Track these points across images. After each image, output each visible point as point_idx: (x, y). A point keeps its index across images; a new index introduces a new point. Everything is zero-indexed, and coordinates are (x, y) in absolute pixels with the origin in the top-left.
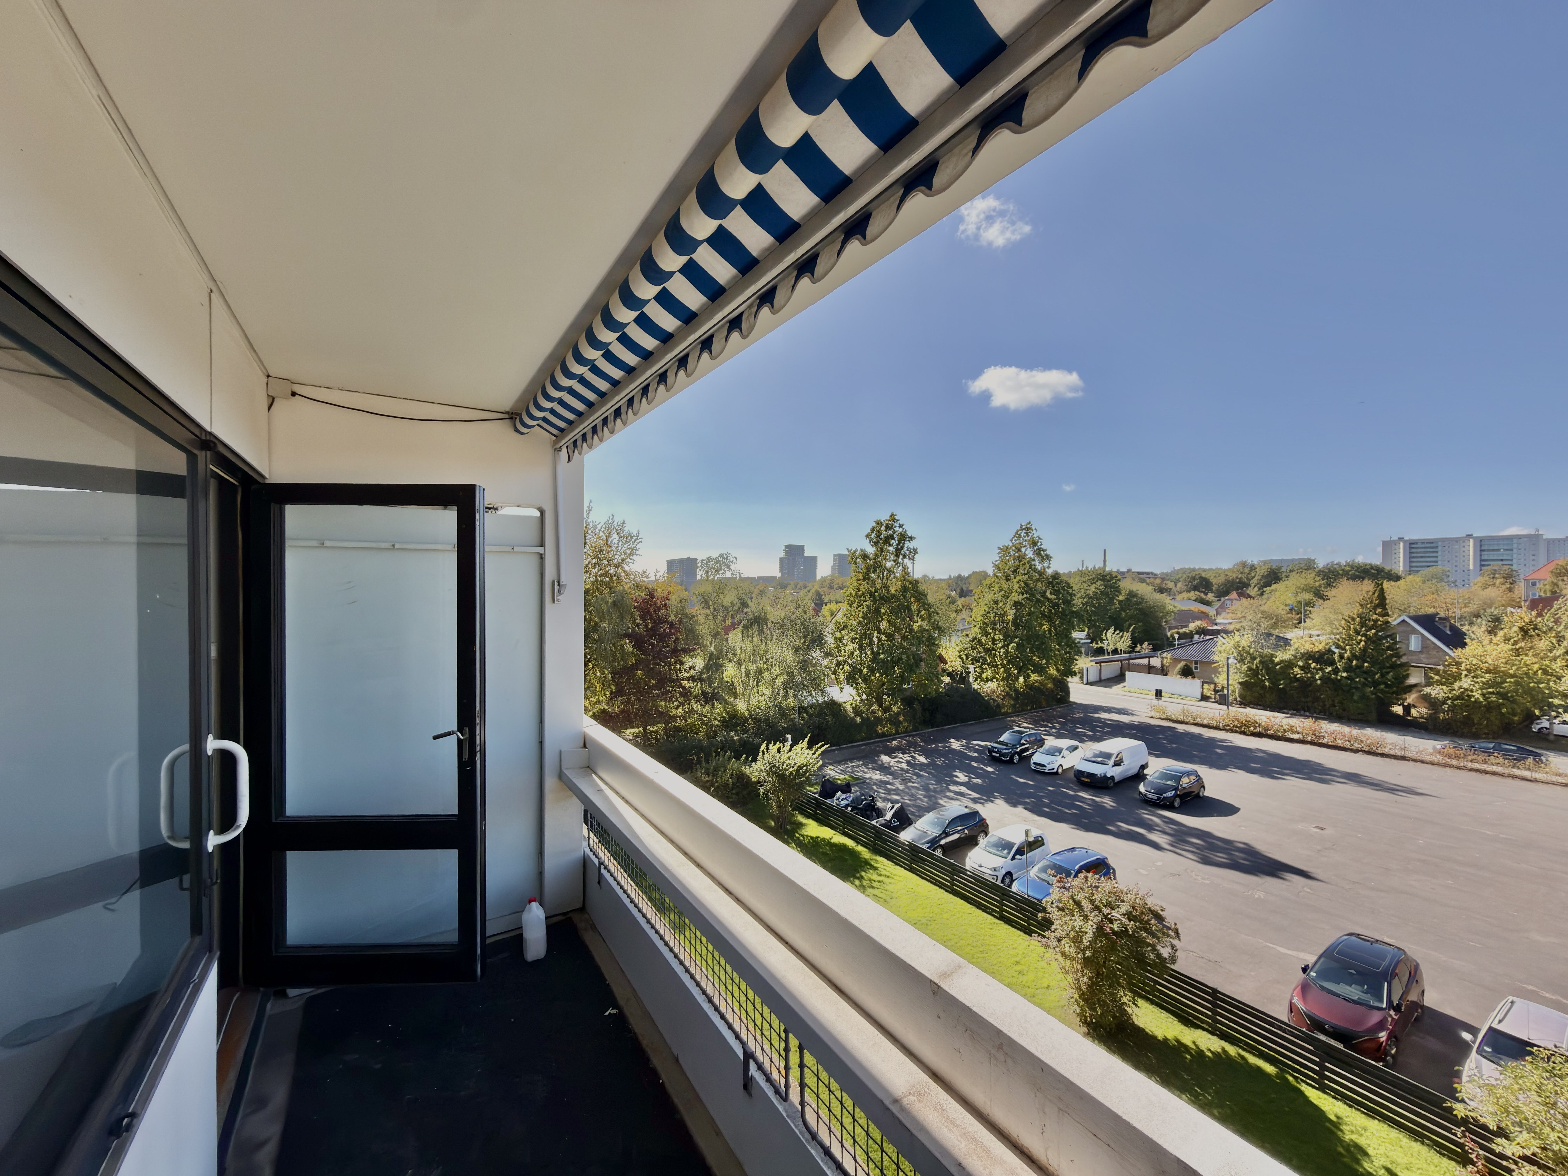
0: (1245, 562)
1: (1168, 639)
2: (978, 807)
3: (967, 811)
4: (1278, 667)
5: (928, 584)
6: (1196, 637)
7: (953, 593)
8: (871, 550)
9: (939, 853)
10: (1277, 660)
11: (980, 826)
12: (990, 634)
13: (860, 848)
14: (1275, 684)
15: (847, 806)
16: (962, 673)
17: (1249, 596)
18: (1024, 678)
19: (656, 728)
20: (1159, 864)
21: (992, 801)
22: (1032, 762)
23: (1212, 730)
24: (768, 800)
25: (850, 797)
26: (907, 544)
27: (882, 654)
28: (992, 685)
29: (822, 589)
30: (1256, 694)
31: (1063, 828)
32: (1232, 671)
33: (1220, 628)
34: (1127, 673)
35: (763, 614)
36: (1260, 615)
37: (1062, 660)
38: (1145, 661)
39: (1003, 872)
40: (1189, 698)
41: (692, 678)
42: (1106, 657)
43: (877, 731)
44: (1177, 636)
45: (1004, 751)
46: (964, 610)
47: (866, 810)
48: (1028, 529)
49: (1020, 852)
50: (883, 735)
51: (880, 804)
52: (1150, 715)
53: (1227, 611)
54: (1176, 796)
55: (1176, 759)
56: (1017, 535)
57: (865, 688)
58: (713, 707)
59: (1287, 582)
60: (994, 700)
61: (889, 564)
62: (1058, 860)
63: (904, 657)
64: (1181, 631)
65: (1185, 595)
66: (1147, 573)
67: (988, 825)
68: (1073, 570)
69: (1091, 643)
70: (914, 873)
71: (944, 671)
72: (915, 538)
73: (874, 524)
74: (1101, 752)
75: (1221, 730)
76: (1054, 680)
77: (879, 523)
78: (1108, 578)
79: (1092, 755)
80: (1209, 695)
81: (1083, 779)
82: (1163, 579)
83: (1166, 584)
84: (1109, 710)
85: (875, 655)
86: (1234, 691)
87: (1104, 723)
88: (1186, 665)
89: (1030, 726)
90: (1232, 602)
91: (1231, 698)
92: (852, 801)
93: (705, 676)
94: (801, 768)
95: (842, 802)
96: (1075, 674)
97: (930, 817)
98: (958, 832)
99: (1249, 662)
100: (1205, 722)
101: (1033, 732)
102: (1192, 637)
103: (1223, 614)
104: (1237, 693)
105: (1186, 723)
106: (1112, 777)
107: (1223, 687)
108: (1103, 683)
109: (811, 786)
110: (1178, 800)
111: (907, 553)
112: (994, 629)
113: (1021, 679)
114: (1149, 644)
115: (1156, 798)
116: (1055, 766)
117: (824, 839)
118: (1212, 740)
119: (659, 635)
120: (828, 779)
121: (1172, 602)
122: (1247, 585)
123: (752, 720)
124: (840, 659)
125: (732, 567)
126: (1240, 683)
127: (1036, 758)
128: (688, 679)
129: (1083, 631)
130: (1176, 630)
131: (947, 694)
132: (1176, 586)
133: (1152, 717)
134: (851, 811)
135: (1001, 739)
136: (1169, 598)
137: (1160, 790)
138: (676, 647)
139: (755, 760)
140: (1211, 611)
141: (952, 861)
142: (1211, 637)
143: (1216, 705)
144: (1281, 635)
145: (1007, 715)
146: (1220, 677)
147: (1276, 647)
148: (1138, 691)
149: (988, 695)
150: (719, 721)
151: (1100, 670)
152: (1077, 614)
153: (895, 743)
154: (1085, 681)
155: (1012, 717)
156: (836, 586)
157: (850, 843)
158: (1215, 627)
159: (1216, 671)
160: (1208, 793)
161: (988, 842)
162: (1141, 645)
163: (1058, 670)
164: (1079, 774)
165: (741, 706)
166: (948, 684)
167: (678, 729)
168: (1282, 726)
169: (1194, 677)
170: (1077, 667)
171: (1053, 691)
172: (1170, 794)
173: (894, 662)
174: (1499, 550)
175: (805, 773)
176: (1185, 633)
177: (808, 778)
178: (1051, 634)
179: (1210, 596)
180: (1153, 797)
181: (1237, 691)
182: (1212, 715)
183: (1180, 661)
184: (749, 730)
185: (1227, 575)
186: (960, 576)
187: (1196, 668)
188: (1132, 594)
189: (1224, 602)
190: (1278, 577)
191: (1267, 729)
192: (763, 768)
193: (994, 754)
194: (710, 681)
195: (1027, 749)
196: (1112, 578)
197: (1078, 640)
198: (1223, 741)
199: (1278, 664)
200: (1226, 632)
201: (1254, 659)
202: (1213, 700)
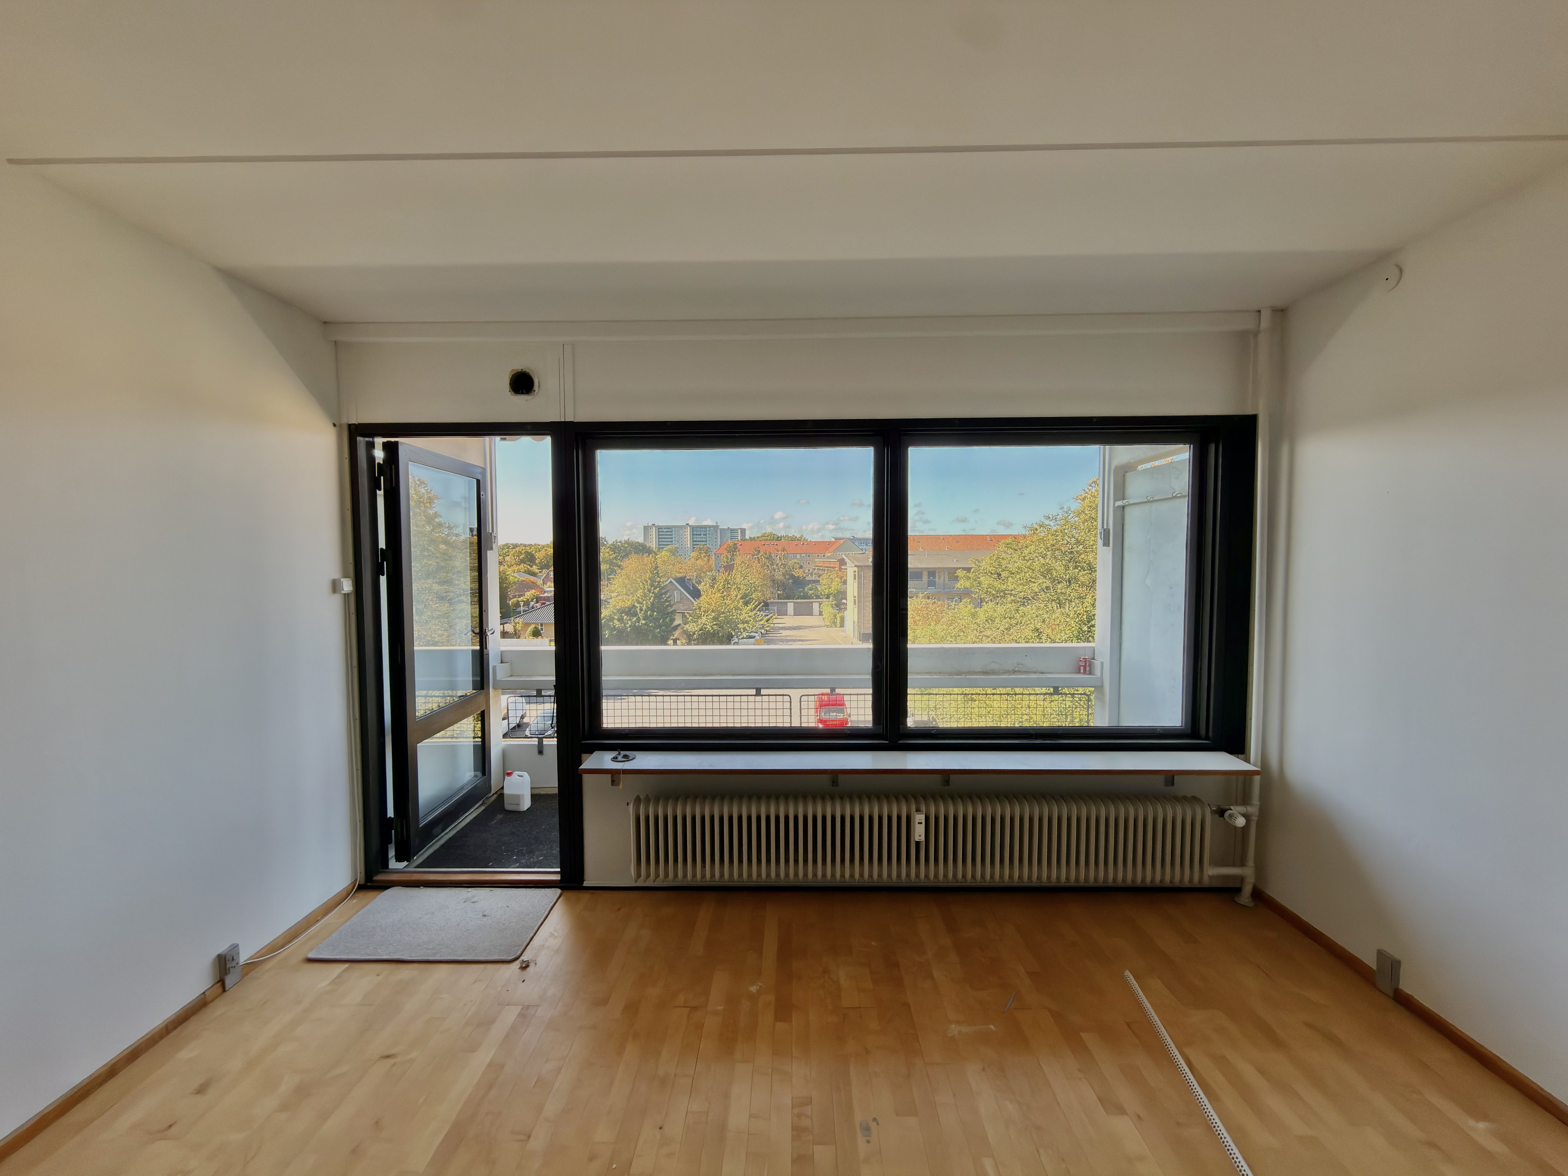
88: (535, 628)
174: (700, 535)
183: (528, 624)
187: (542, 629)
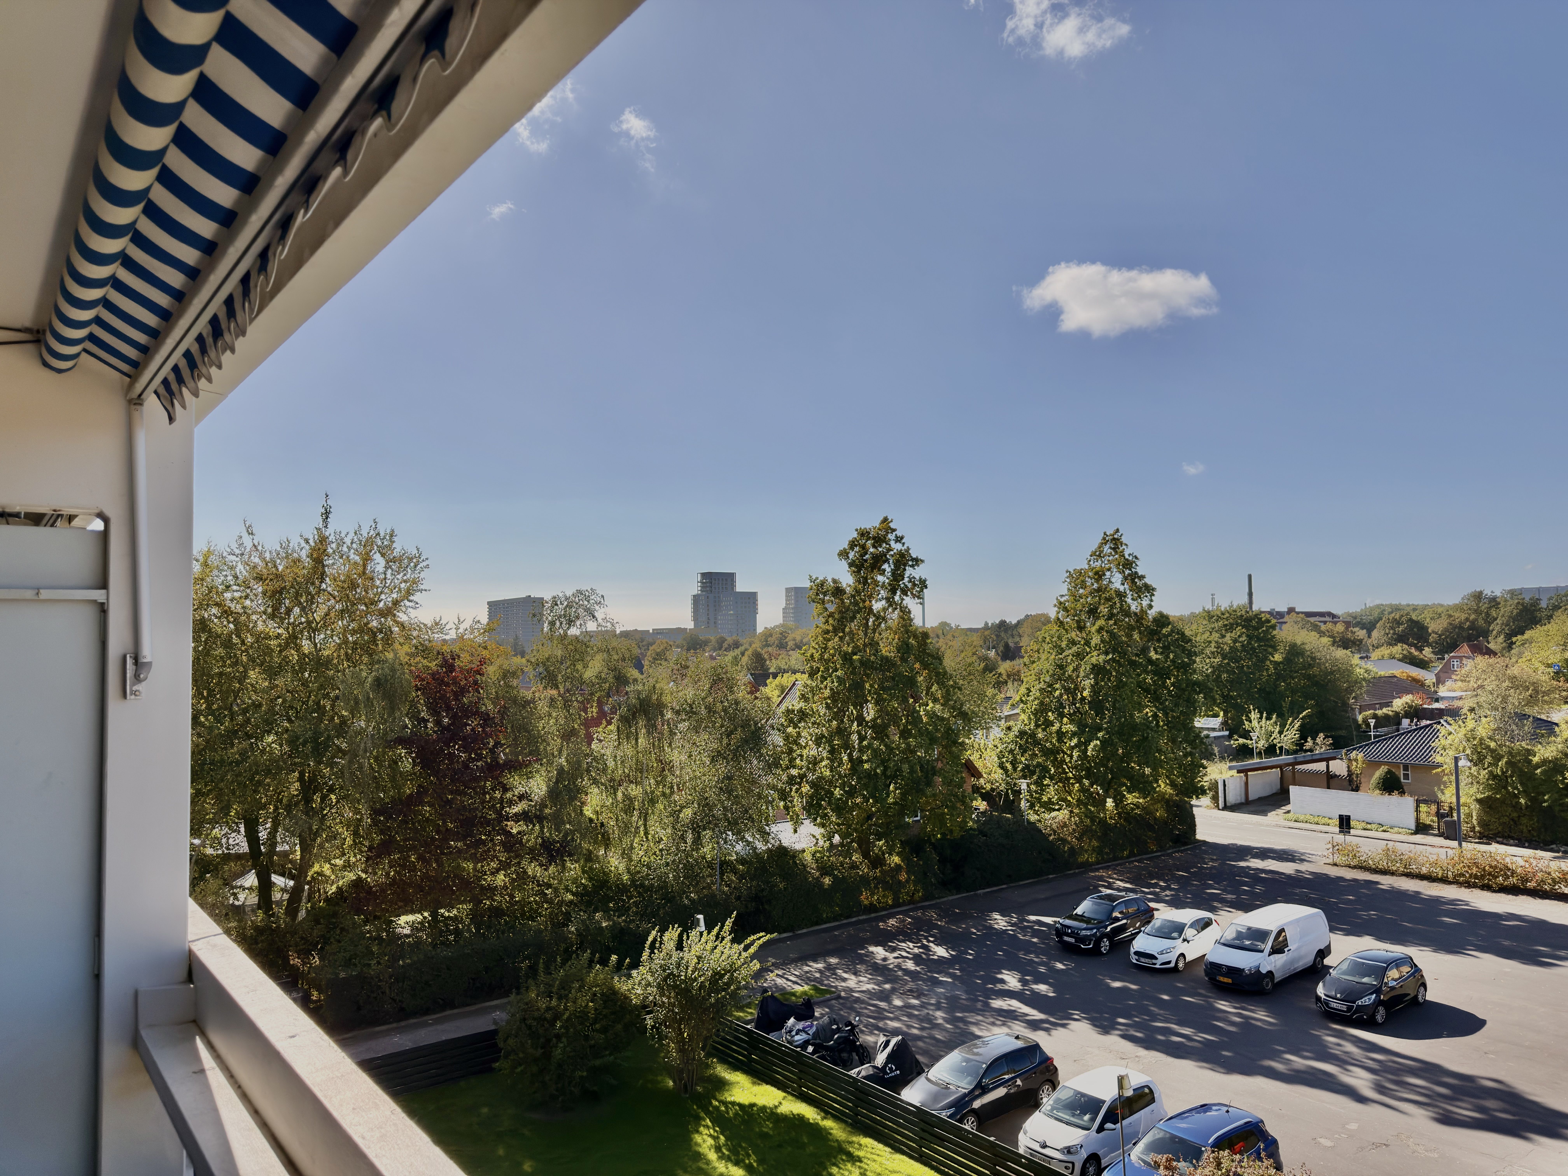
0: (1481, 593)
1: (1360, 726)
2: (1040, 1037)
3: (1020, 1044)
4: (1538, 771)
5: (949, 637)
6: (1405, 722)
7: (992, 654)
8: (847, 580)
9: (969, 1126)
10: (1536, 760)
11: (1042, 1073)
12: (1052, 724)
13: (829, 1123)
14: (1535, 802)
15: (804, 1045)
16: (1007, 794)
17: (1490, 653)
18: (1115, 801)
19: (455, 912)
20: (1353, 1126)
21: (1064, 1026)
22: (1132, 950)
23: (1435, 884)
24: (661, 1039)
25: (811, 1026)
26: (909, 571)
27: (866, 761)
28: (1062, 815)
29: (766, 649)
30: (1505, 819)
31: (1187, 1067)
32: (1464, 780)
33: (1443, 707)
34: (1292, 789)
35: (655, 697)
36: (1507, 683)
37: (1180, 768)
38: (1321, 766)
39: (1084, 1154)
40: (1396, 829)
41: (524, 816)
42: (1256, 760)
43: (860, 903)
44: (1372, 722)
45: (1084, 933)
46: (1010, 684)
47: (841, 1051)
48: (1115, 542)
49: (1112, 1116)
50: (872, 908)
51: (867, 1039)
52: (1330, 861)
53: (1454, 677)
54: (1378, 1003)
55: (1380, 938)
56: (1098, 554)
57: (838, 825)
58: (564, 867)
59: (1548, 626)
60: (1064, 841)
61: (877, 606)
62: (1181, 1128)
63: (905, 767)
64: (1379, 712)
65: (1385, 651)
66: (1322, 614)
67: (1056, 1069)
68: (1198, 610)
69: (1230, 737)
70: (926, 1164)
71: (976, 789)
72: (922, 561)
73: (855, 535)
74: (1249, 929)
75: (1450, 883)
76: (1168, 803)
77: (864, 534)
78: (1254, 623)
79: (1234, 935)
80: (1428, 822)
81: (1221, 979)
82: (1348, 624)
83: (1352, 632)
84: (1264, 853)
85: (855, 764)
86: (1470, 815)
87: (1256, 876)
88: (1389, 772)
89: (1128, 885)
90: (1461, 660)
91: (1465, 828)
92: (816, 1035)
93: (547, 811)
94: (722, 976)
95: (797, 1038)
96: (1203, 792)
97: (954, 1058)
98: (1003, 1084)
99: (1490, 765)
100: (1424, 870)
101: (1132, 896)
102: (1399, 723)
103: (1449, 683)
104: (1475, 817)
105: (1393, 874)
106: (1270, 973)
107: (1451, 808)
108: (1252, 808)
109: (741, 1009)
110: (1381, 1010)
111: (910, 585)
112: (1061, 715)
113: (1110, 803)
114: (1326, 737)
115: (1344, 1008)
116: (1173, 957)
117: (763, 1108)
118: (1436, 902)
119: (464, 739)
120: (772, 996)
121: (1362, 663)
122: (1486, 633)
123: (636, 889)
124: (794, 772)
125: (599, 615)
126: (1479, 801)
127: (1142, 943)
128: (517, 818)
129: (1216, 716)
130: (1371, 711)
131: (981, 832)
132: (1369, 637)
133: (1335, 865)
134: (813, 1053)
135: (1079, 911)
136: (1357, 656)
137: (1351, 994)
138: (495, 759)
139: (636, 964)
140: (1428, 677)
141: (992, 1139)
142: (1428, 722)
143: (1441, 841)
144: (1543, 717)
145: (1087, 867)
146: (1446, 791)
147: (1535, 737)
148: (1312, 819)
149: (1055, 832)
150: (573, 894)
151: (1246, 784)
152: (1201, 687)
153: (892, 922)
154: (1221, 805)
155: (1097, 870)
156: (791, 644)
157: (810, 1113)
158: (1436, 705)
159: (1438, 781)
160: (1432, 995)
161: (1057, 1101)
162: (1314, 739)
163: (1173, 784)
164: (1214, 969)
165: (615, 863)
166: (984, 813)
167: (497, 912)
168: (1549, 874)
169: (1402, 793)
170: (1205, 779)
171: (1166, 823)
172: (1368, 1000)
173: (887, 777)
175: (728, 984)
176: (1386, 717)
177: (734, 995)
178: (1158, 722)
179: (1427, 653)
180: (1339, 1007)
181: (1474, 814)
182: (1435, 857)
183: (1378, 764)
184: (629, 908)
185: (1450, 616)
186: (1003, 623)
187: (1406, 776)
188: (1295, 651)
189: (1449, 660)
190: (1535, 618)
191: (1525, 880)
192: (650, 979)
193: (1066, 938)
194: (557, 820)
195: (1123, 928)
196: (1261, 623)
197: (1205, 732)
198: (1453, 902)
199: (1537, 766)
200: (1454, 713)
201: (1498, 758)
202: (1436, 832)
